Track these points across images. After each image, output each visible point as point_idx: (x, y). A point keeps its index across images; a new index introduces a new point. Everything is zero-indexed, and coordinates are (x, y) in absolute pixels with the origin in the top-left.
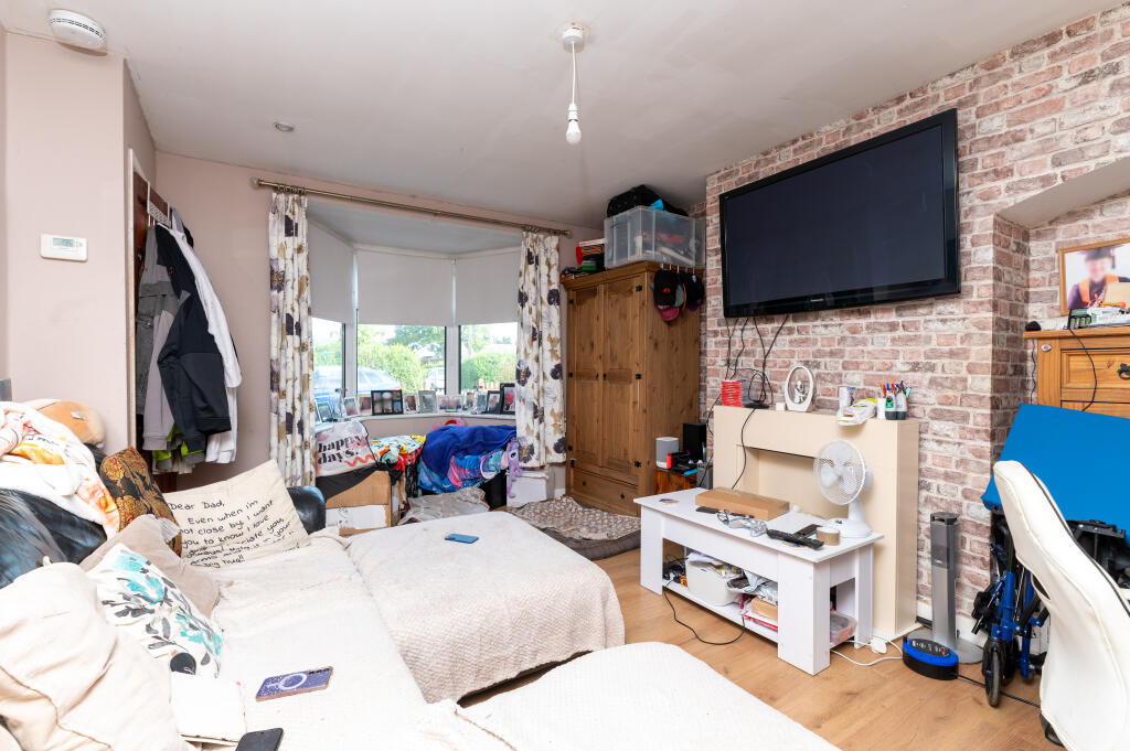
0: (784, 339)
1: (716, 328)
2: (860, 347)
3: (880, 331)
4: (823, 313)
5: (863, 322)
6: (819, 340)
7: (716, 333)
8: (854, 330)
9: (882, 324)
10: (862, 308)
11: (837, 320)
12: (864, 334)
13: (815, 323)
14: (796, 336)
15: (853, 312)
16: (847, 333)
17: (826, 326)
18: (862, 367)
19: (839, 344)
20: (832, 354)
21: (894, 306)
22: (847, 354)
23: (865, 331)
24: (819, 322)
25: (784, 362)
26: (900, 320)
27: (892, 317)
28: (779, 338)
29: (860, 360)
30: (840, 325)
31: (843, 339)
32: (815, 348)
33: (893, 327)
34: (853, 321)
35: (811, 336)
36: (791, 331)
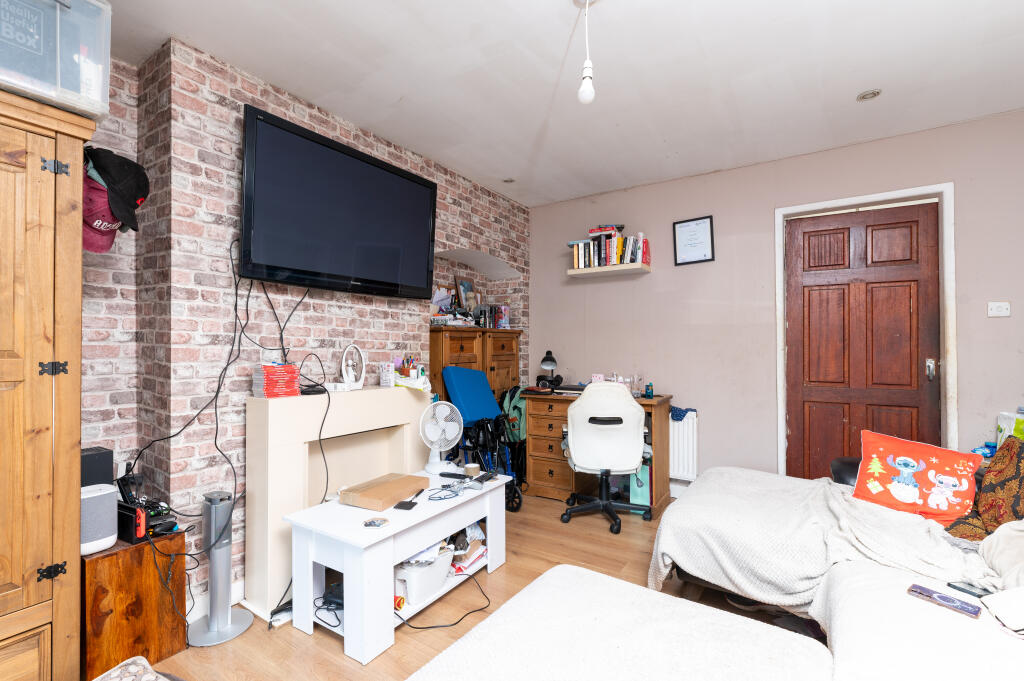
0: (300, 314)
1: (191, 286)
2: (366, 329)
3: (378, 317)
4: (338, 294)
5: (368, 308)
6: (334, 319)
7: (191, 295)
8: (361, 314)
9: (379, 312)
10: (367, 296)
11: (349, 303)
12: (367, 319)
13: (331, 303)
14: (311, 313)
15: (361, 298)
16: (356, 316)
17: (340, 307)
18: (367, 346)
19: (350, 325)
20: (345, 334)
21: (386, 299)
22: (356, 335)
23: (369, 316)
24: (333, 303)
25: (300, 341)
26: (390, 310)
27: (385, 308)
28: (295, 313)
29: (366, 340)
30: (351, 308)
31: (353, 321)
32: (330, 327)
33: (386, 315)
34: (361, 306)
35: (327, 315)
36: (306, 307)
